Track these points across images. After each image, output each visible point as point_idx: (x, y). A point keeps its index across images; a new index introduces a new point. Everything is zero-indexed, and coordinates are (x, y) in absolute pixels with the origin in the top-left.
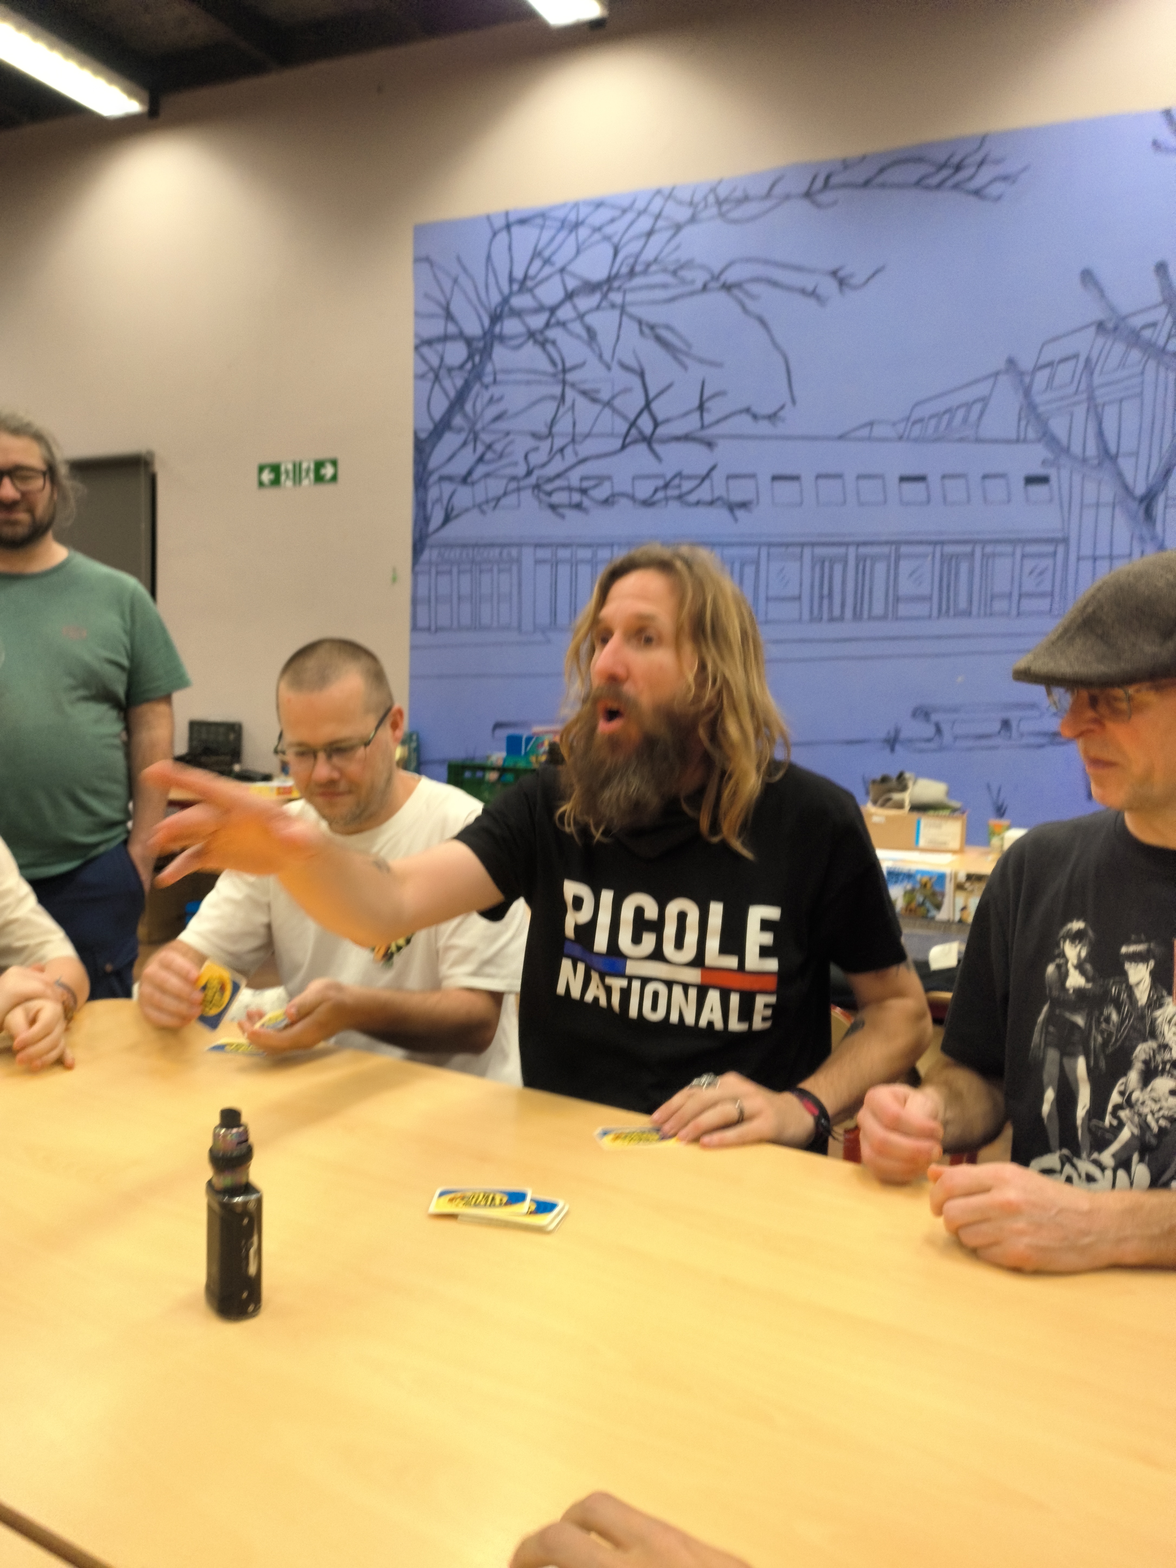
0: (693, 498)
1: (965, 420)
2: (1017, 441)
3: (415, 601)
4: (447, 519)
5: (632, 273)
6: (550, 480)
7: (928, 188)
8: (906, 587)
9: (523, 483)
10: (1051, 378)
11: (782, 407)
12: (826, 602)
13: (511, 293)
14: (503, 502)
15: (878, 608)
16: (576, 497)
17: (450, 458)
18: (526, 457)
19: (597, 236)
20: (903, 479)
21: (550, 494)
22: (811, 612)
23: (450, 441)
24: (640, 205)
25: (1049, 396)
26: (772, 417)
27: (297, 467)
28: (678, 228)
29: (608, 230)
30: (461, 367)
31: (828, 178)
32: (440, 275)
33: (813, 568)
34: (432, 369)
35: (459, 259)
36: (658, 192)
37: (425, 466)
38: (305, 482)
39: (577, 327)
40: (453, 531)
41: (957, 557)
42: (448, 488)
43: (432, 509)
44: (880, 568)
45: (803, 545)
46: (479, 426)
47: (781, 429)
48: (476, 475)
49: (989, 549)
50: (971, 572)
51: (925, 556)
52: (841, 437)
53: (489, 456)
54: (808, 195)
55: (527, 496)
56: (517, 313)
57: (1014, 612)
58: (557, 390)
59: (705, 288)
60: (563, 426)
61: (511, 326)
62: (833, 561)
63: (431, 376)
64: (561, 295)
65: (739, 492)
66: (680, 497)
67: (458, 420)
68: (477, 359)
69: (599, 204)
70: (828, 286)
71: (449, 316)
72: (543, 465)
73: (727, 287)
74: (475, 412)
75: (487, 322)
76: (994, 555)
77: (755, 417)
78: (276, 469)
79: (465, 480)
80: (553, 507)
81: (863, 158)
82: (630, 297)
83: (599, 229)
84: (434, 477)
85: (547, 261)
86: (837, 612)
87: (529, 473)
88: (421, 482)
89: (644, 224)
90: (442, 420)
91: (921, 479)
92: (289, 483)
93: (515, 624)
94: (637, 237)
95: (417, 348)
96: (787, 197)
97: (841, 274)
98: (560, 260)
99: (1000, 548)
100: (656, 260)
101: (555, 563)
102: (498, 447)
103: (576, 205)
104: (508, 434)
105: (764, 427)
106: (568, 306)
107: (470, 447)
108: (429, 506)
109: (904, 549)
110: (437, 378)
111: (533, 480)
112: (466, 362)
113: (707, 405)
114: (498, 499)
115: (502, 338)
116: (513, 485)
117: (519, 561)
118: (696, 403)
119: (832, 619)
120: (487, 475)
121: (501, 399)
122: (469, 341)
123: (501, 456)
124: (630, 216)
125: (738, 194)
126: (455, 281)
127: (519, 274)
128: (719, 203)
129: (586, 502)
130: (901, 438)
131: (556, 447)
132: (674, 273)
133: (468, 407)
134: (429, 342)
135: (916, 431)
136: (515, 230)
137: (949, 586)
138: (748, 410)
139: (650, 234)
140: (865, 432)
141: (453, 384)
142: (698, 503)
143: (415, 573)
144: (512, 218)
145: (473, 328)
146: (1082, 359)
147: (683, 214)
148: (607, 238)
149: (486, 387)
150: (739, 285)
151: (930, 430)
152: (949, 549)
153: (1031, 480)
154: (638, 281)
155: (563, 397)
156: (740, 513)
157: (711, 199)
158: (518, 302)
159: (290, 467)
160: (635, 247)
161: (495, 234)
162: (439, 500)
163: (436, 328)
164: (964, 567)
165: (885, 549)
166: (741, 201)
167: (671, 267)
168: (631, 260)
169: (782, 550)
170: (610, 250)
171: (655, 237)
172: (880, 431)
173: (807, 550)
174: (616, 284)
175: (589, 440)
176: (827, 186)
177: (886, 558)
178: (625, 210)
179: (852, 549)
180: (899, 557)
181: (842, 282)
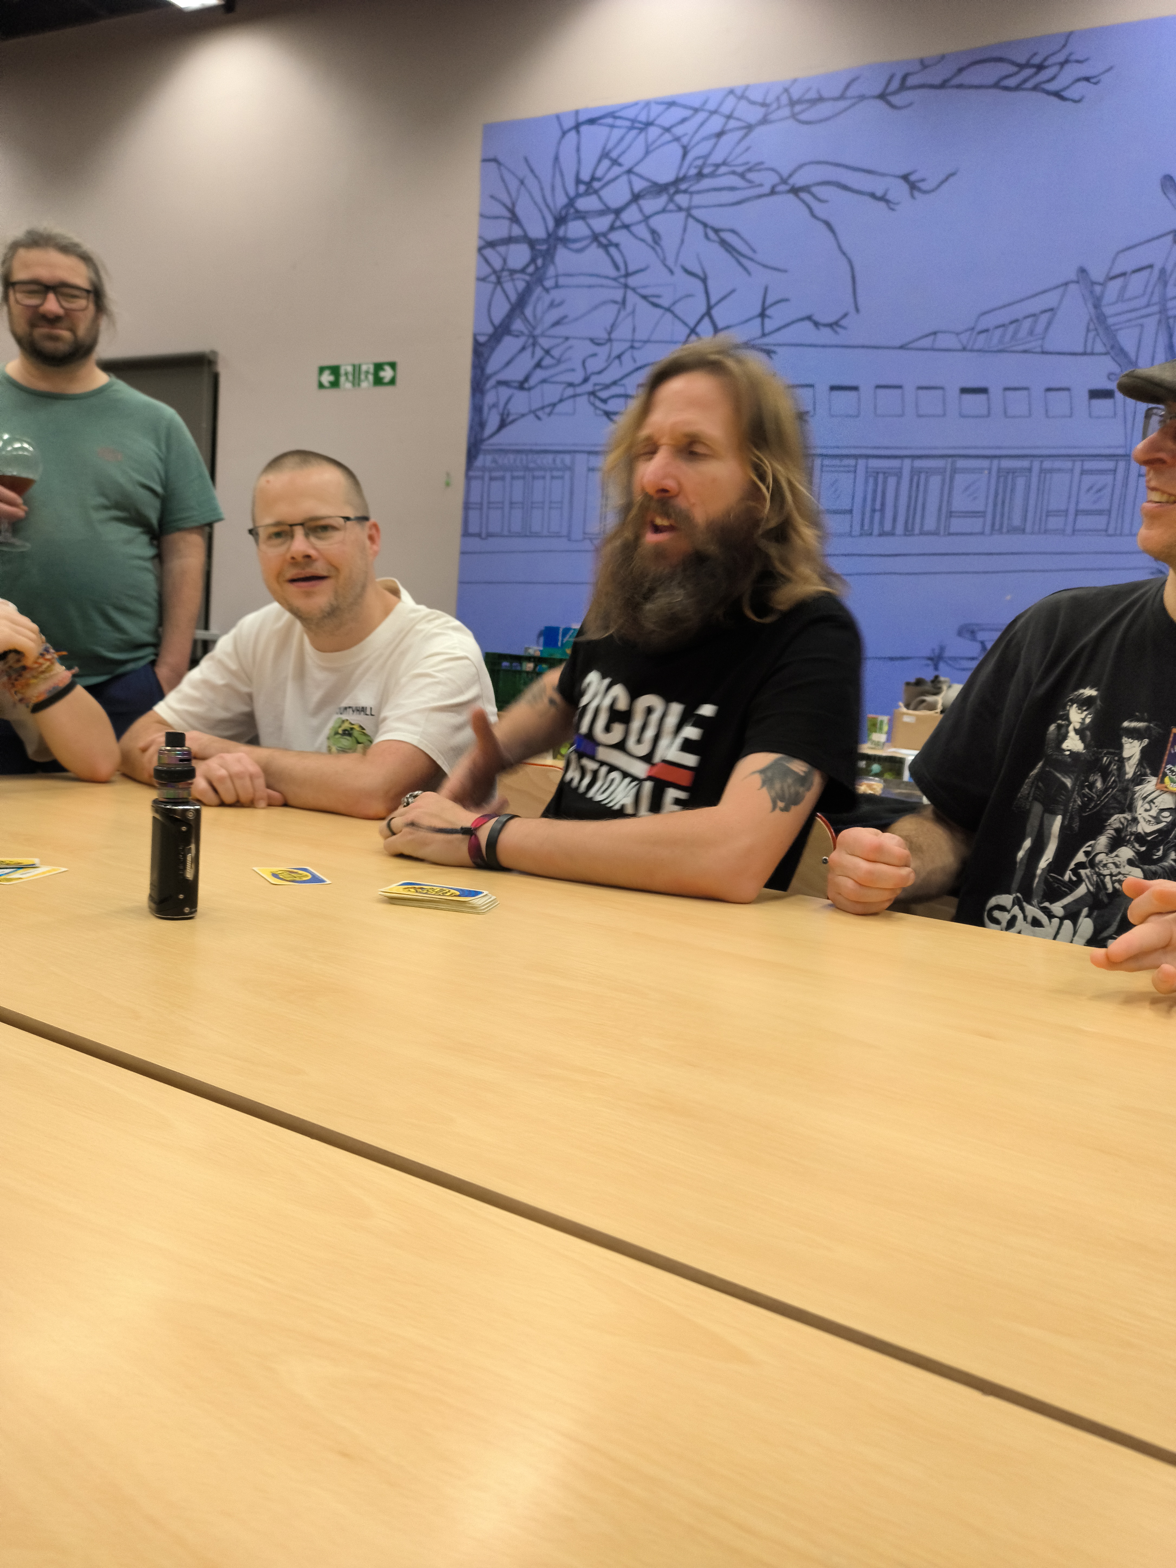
1: (1031, 332)
2: (1084, 354)
3: (467, 506)
4: (503, 425)
5: (700, 175)
6: (607, 387)
7: (1007, 88)
8: (959, 503)
9: (579, 390)
10: (1124, 288)
11: (845, 315)
12: (877, 515)
13: (578, 195)
14: (560, 408)
15: (930, 524)
17: (508, 363)
18: (584, 362)
19: (667, 137)
20: (964, 391)
21: (604, 401)
22: (862, 525)
23: (509, 345)
24: (711, 106)
25: (1120, 307)
26: (834, 325)
27: (357, 369)
28: (750, 128)
29: (678, 131)
30: (523, 271)
31: (905, 78)
32: (508, 176)
33: (866, 482)
34: (495, 272)
35: (526, 160)
36: (731, 92)
37: (483, 370)
38: (364, 384)
39: (641, 230)
40: (507, 437)
41: (1013, 471)
42: (504, 392)
43: (489, 414)
44: (935, 482)
45: (856, 457)
46: (538, 332)
47: (843, 337)
48: (533, 381)
49: (1047, 464)
50: (1028, 487)
51: (981, 470)
52: (902, 347)
53: (547, 361)
54: (882, 96)
55: (583, 401)
56: (582, 216)
57: (1069, 530)
58: (618, 295)
59: (773, 192)
60: (623, 332)
61: (575, 229)
62: (886, 474)
63: (493, 278)
64: (627, 197)
67: (518, 325)
68: (540, 262)
69: (671, 104)
70: (898, 191)
71: (514, 218)
72: (600, 373)
73: (795, 191)
74: (535, 316)
75: (551, 224)
76: (1051, 471)
77: (817, 324)
78: (335, 370)
79: (521, 386)
80: (608, 414)
81: (943, 57)
82: (697, 200)
83: (668, 130)
84: (492, 382)
85: (615, 162)
86: (888, 527)
87: (586, 380)
88: (478, 387)
89: (715, 124)
90: (501, 325)
91: (983, 391)
92: (348, 385)
93: (564, 532)
94: (705, 139)
95: (480, 250)
96: (862, 98)
97: (913, 178)
98: (627, 161)
99: (1058, 464)
100: (724, 163)
102: (556, 353)
103: (647, 104)
104: (567, 339)
105: (826, 336)
106: (634, 208)
107: (528, 352)
108: (486, 409)
109: (961, 463)
110: (499, 282)
111: (588, 387)
112: (528, 265)
113: (768, 312)
114: (554, 405)
115: (565, 241)
116: (570, 391)
117: (571, 469)
118: (758, 310)
119: (882, 534)
120: (544, 381)
121: (561, 304)
122: (532, 243)
123: (559, 361)
124: (701, 116)
125: (812, 95)
126: (522, 182)
127: (585, 176)
128: (792, 103)
130: (964, 349)
131: (614, 354)
132: (742, 176)
133: (528, 311)
134: (492, 244)
135: (981, 341)
136: (584, 129)
137: (1003, 502)
138: (809, 318)
139: (720, 135)
140: (926, 342)
141: (514, 287)
143: (468, 478)
144: (582, 118)
145: (537, 231)
146: (1156, 271)
147: (753, 114)
148: (677, 139)
149: (547, 290)
150: (806, 189)
151: (995, 340)
152: (1006, 464)
153: (1095, 394)
154: (706, 183)
155: (624, 302)
157: (784, 99)
158: (583, 204)
159: (350, 369)
160: (704, 148)
161: (564, 133)
162: (495, 406)
163: (502, 229)
164: (1021, 482)
165: (940, 463)
166: (814, 102)
167: (740, 169)
168: (699, 162)
169: (836, 462)
170: (679, 152)
171: (724, 138)
172: (943, 341)
173: (861, 463)
174: (683, 186)
175: (649, 346)
176: (903, 87)
177: (941, 471)
178: (696, 110)
179: (907, 463)
180: (954, 471)
181: (913, 187)
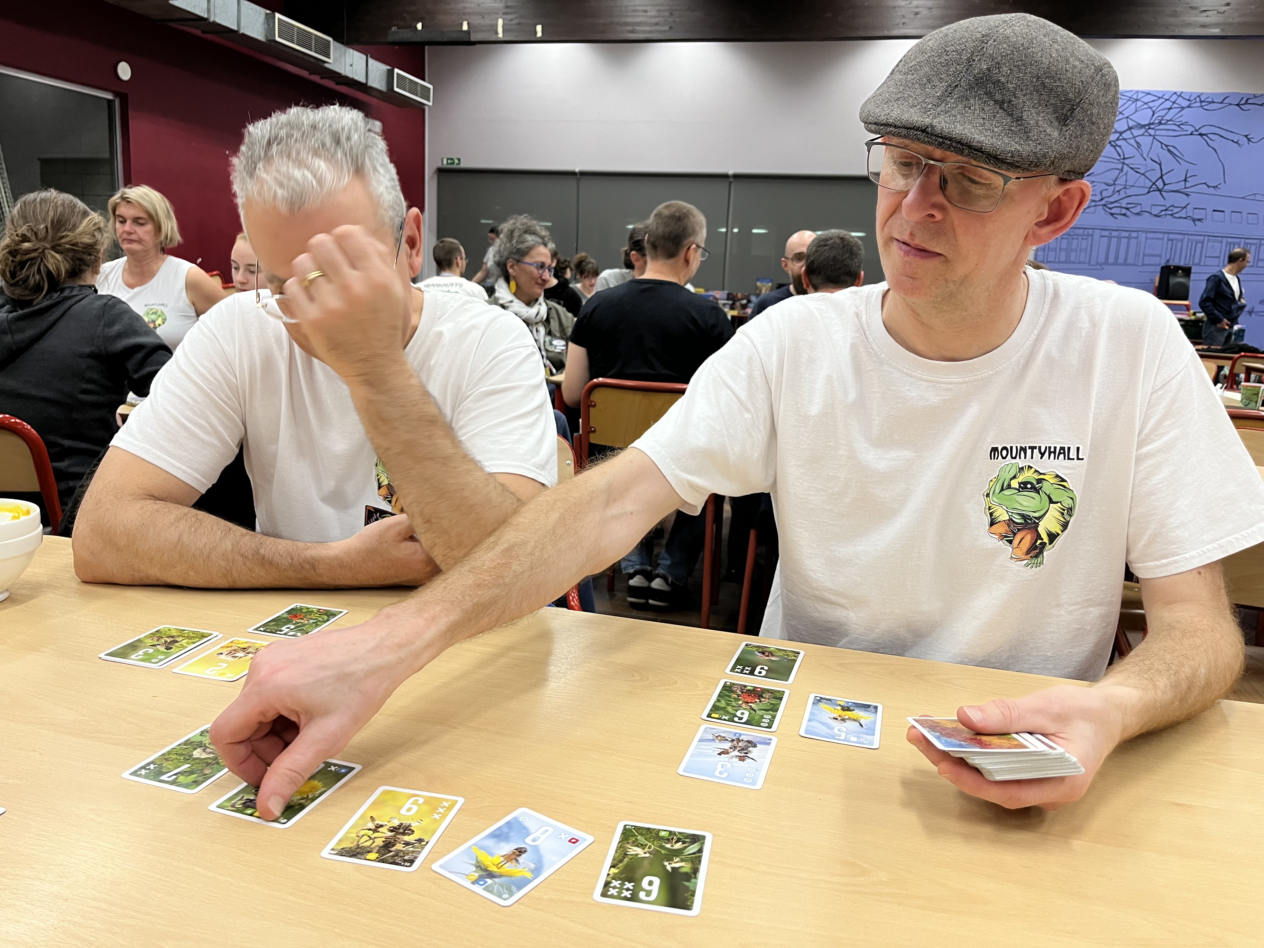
0: (1177, 215)
5: (1160, 123)
6: (1112, 203)
9: (1098, 203)
11: (1220, 184)
16: (1124, 211)
18: (1101, 192)
19: (1146, 106)
21: (1110, 209)
24: (1166, 97)
26: (1215, 187)
28: (1183, 108)
29: (1151, 104)
31: (1247, 100)
36: (1175, 93)
39: (1132, 141)
45: (1223, 237)
47: (1219, 192)
52: (1242, 198)
54: (1238, 105)
58: (1120, 166)
59: (1192, 134)
60: (1121, 181)
64: (1126, 128)
65: (1197, 215)
66: (1172, 215)
69: (1148, 93)
70: (1243, 141)
72: (1108, 197)
73: (1201, 135)
77: (1208, 186)
80: (1112, 214)
82: (1158, 133)
83: (1146, 103)
87: (1102, 199)
89: (1168, 104)
93: (1087, 261)
94: (1163, 109)
96: (1230, 104)
97: (1249, 137)
100: (1171, 120)
101: (1110, 237)
105: (1212, 191)
106: (1129, 132)
111: (1103, 202)
113: (1188, 179)
117: (1092, 235)
118: (1184, 178)
124: (1161, 101)
125: (1210, 100)
128: (1201, 101)
129: (1128, 213)
131: (1116, 190)
132: (1179, 126)
138: (1205, 184)
139: (1170, 109)
140: (1252, 197)
142: (1180, 218)
147: (1185, 103)
148: (1151, 108)
150: (1206, 135)
154: (1161, 127)
155: (1122, 170)
156: (1197, 223)
157: (1198, 100)
160: (1162, 113)
165: (1255, 241)
166: (1210, 103)
167: (1178, 123)
168: (1160, 118)
169: (1214, 238)
170: (1152, 113)
171: (1171, 111)
172: (1258, 197)
173: (1224, 239)
174: (1152, 126)
175: (1133, 188)
176: (1246, 103)
177: (1256, 244)
178: (1159, 98)
179: (1243, 240)
180: (1261, 244)
181: (1249, 140)
